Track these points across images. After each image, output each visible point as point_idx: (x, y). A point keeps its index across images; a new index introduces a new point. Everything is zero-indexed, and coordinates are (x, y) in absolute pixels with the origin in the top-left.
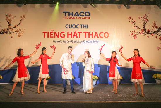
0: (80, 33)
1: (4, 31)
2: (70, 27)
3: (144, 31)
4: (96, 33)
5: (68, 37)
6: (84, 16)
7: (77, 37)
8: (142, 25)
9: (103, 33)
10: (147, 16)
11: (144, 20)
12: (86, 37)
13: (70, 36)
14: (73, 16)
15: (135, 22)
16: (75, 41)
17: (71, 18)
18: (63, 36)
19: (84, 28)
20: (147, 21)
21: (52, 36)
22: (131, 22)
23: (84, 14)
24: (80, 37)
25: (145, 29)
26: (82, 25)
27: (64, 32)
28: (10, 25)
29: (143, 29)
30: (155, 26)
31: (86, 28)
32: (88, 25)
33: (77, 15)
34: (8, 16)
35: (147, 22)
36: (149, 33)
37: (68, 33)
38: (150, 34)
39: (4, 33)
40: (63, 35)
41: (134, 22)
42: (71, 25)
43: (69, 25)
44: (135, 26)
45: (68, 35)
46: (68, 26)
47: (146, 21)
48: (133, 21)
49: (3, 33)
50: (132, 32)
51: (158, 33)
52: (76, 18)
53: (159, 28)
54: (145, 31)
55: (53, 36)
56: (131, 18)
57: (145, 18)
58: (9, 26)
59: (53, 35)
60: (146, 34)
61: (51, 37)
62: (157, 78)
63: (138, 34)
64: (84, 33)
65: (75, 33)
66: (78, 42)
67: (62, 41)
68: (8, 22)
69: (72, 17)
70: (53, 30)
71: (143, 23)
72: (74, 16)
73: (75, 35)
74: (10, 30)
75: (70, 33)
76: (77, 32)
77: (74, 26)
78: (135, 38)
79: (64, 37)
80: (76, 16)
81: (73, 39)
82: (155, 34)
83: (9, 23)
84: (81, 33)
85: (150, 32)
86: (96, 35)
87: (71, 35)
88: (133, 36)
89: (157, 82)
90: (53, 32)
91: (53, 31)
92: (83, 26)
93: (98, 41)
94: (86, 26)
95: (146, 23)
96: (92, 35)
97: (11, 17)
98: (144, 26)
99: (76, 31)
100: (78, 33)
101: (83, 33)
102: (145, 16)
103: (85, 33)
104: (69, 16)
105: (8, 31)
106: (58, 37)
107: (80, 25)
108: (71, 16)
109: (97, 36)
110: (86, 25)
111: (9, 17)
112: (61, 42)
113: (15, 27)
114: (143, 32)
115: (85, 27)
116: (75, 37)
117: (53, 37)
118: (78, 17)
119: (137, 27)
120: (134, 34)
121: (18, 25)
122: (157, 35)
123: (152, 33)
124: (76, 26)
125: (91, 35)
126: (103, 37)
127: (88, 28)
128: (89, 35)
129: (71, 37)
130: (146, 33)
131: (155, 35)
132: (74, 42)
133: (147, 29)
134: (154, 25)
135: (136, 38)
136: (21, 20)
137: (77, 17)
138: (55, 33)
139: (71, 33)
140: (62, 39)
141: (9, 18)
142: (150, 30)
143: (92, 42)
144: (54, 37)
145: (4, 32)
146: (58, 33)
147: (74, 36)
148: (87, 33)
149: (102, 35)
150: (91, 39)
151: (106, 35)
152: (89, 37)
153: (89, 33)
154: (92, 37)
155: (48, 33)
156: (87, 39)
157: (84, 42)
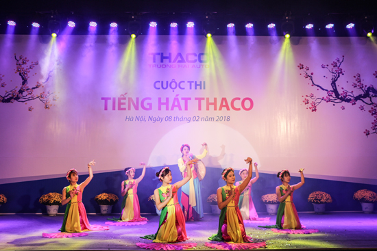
0: (186, 100)
1: (11, 96)
2: (165, 86)
3: (334, 95)
4: (224, 99)
5: (160, 109)
6: (196, 61)
7: (180, 109)
8: (330, 81)
9: (239, 99)
10: (341, 61)
11: (334, 70)
12: (200, 109)
13: (164, 107)
14: (170, 61)
15: (312, 74)
16: (176, 118)
17: (166, 66)
18: (148, 107)
19: (196, 88)
20: (341, 72)
21: (122, 106)
22: (304, 75)
23: (197, 58)
24: (186, 109)
25: (335, 91)
26: (191, 82)
27: (150, 99)
28: (25, 81)
29: (332, 90)
30: (358, 84)
31: (201, 88)
32: (204, 82)
33: (179, 59)
34: (21, 62)
35: (341, 75)
36: (344, 99)
37: (160, 99)
38: (348, 101)
39: (12, 100)
40: (148, 104)
41: (310, 75)
42: (167, 82)
43: (162, 82)
44: (313, 84)
45: (160, 103)
46: (158, 85)
47: (339, 73)
48: (307, 72)
49: (8, 101)
50: (307, 98)
51: (367, 100)
52: (177, 66)
53: (369, 88)
54: (337, 94)
55: (126, 106)
56: (305, 67)
57: (336, 66)
58: (24, 83)
59: (124, 104)
60: (338, 101)
61: (120, 109)
62: (363, 200)
63: (319, 100)
64: (196, 99)
65: (176, 99)
66: (182, 119)
67: (147, 119)
68: (20, 74)
69: (169, 64)
70: (126, 94)
71: (330, 76)
72: (174, 62)
73: (176, 104)
74: (25, 93)
75: (164, 101)
76: (180, 98)
77: (173, 85)
78: (313, 111)
79: (150, 108)
80: (179, 62)
81: (170, 113)
82: (358, 101)
83: (23, 79)
84: (190, 99)
85: (348, 97)
87: (167, 103)
88: (310, 105)
89: (364, 209)
90: (125, 99)
91: (125, 96)
92: (193, 84)
93: (229, 118)
94: (200, 85)
95: (339, 76)
96: (215, 104)
97: (29, 64)
98: (333, 83)
99: (177, 95)
100: (182, 99)
101: (193, 99)
102: (336, 61)
103: (199, 99)
104: (162, 61)
105: (20, 95)
106: (137, 108)
107: (186, 82)
108: (166, 61)
109: (227, 106)
110: (201, 82)
111: (24, 63)
112: (144, 119)
113: (37, 87)
114: (331, 98)
115: (198, 87)
116: (176, 109)
117: (125, 109)
118: (183, 64)
119: (318, 86)
120: (311, 101)
122: (363, 104)
123: (352, 98)
124: (179, 85)
125: (211, 104)
126: (239, 109)
127: (204, 88)
128: (208, 104)
129: (167, 109)
130: (339, 98)
131: (359, 103)
132: (173, 119)
133: (340, 91)
134: (356, 82)
135: (315, 110)
137: (181, 64)
138: (130, 99)
139: (167, 99)
140: (146, 114)
141: (25, 67)
142: (348, 94)
143: (215, 120)
144: (127, 109)
145: (11, 98)
146: (137, 99)
147: (174, 106)
148: (203, 99)
149: (238, 104)
150: (212, 112)
151: (247, 104)
152: (208, 109)
153: (208, 99)
154: (215, 109)
155: (114, 99)
156: (204, 113)
157: (196, 119)
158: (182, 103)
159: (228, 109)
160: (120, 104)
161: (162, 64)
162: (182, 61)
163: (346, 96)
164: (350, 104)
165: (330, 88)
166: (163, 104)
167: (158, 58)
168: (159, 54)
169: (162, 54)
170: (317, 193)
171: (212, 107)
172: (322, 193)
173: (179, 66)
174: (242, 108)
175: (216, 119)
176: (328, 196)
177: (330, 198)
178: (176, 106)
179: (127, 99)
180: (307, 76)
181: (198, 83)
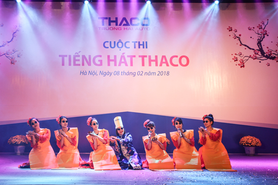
0: (131, 57)
2: (113, 46)
3: (260, 53)
4: (164, 57)
5: (109, 65)
7: (126, 65)
8: (256, 42)
9: (177, 56)
10: (265, 24)
11: (260, 32)
12: (143, 65)
13: (112, 63)
14: (117, 25)
15: (240, 35)
16: (123, 73)
17: (114, 29)
18: (99, 63)
19: (139, 47)
20: (266, 34)
21: (77, 63)
22: (232, 36)
24: (132, 65)
25: (261, 50)
26: (135, 43)
27: (101, 56)
29: (258, 49)
32: (146, 42)
33: (124, 22)
35: (266, 36)
36: (269, 57)
37: (109, 57)
38: (273, 58)
40: (99, 61)
41: (238, 36)
42: (115, 42)
43: (111, 42)
44: (241, 44)
45: (109, 60)
46: (107, 45)
47: (264, 34)
48: (236, 33)
50: (236, 56)
52: (123, 29)
54: (263, 53)
55: (80, 62)
56: (233, 29)
57: (262, 28)
59: (79, 60)
60: (264, 58)
61: (75, 65)
63: (247, 58)
64: (140, 56)
65: (123, 57)
66: (128, 74)
67: (98, 73)
69: (116, 27)
70: (80, 52)
71: (256, 37)
72: (120, 25)
73: (123, 60)
75: (112, 58)
76: (126, 55)
77: (120, 45)
78: (241, 67)
79: (101, 65)
80: (124, 25)
81: (118, 69)
84: (135, 56)
85: (273, 55)
86: (164, 61)
87: (115, 60)
88: (238, 62)
90: (79, 56)
91: (79, 54)
92: (137, 44)
93: (168, 73)
94: (143, 45)
95: (264, 37)
96: (156, 61)
98: (259, 43)
99: (123, 54)
100: (128, 56)
101: (137, 56)
102: (261, 24)
103: (143, 57)
104: (110, 25)
106: (89, 64)
107: (131, 42)
108: (113, 25)
109: (166, 63)
110: (143, 42)
112: (95, 74)
113: (3, 46)
114: (257, 56)
115: (141, 47)
116: (123, 65)
117: (79, 65)
118: (128, 27)
119: (245, 46)
120: (239, 58)
121: (8, 42)
123: (276, 56)
124: (124, 45)
125: (153, 61)
126: (177, 65)
127: (147, 48)
128: (150, 61)
129: (115, 65)
130: (264, 56)
132: (120, 73)
133: (265, 50)
135: (244, 66)
136: (15, 33)
137: (126, 27)
138: (84, 57)
139: (115, 57)
142: (273, 52)
144: (81, 65)
146: (90, 56)
147: (121, 62)
148: (146, 56)
149: (176, 61)
150: (154, 68)
151: (184, 61)
152: (150, 65)
153: (150, 57)
154: (157, 65)
155: (70, 56)
156: (147, 68)
157: (140, 73)
158: (128, 60)
159: (168, 65)
160: (75, 60)
161: (110, 27)
162: (127, 24)
163: (271, 54)
164: (274, 61)
165: (257, 48)
166: (112, 60)
167: (106, 21)
168: (106, 18)
169: (110, 18)
170: (248, 137)
171: (153, 63)
172: (251, 137)
173: (124, 29)
174: (179, 65)
175: (157, 73)
176: (258, 140)
177: (260, 142)
178: (123, 62)
179: (81, 56)
180: (235, 37)
181: (141, 43)
